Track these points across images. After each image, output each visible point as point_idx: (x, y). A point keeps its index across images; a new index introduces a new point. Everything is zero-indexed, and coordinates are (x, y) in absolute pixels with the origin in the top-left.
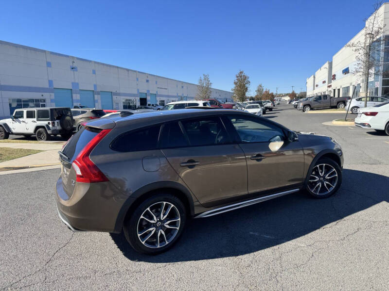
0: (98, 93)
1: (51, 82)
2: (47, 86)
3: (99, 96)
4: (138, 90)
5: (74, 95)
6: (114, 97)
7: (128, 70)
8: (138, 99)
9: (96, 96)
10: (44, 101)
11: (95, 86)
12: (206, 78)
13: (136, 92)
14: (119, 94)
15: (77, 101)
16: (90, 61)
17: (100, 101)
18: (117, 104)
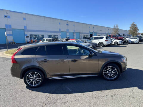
0: (75, 33)
1: (60, 30)
2: (59, 31)
3: (75, 34)
4: (89, 31)
5: (67, 34)
6: (80, 34)
7: (86, 24)
8: (89, 35)
9: (74, 34)
10: (58, 35)
11: (74, 30)
12: (117, 26)
13: (88, 32)
14: (82, 33)
15: (68, 36)
16: (73, 22)
17: (75, 36)
18: (81, 37)
